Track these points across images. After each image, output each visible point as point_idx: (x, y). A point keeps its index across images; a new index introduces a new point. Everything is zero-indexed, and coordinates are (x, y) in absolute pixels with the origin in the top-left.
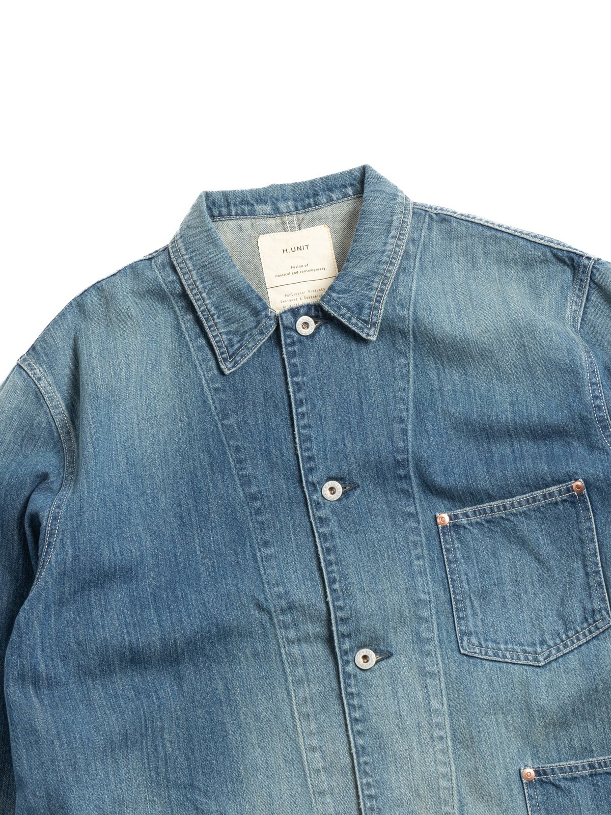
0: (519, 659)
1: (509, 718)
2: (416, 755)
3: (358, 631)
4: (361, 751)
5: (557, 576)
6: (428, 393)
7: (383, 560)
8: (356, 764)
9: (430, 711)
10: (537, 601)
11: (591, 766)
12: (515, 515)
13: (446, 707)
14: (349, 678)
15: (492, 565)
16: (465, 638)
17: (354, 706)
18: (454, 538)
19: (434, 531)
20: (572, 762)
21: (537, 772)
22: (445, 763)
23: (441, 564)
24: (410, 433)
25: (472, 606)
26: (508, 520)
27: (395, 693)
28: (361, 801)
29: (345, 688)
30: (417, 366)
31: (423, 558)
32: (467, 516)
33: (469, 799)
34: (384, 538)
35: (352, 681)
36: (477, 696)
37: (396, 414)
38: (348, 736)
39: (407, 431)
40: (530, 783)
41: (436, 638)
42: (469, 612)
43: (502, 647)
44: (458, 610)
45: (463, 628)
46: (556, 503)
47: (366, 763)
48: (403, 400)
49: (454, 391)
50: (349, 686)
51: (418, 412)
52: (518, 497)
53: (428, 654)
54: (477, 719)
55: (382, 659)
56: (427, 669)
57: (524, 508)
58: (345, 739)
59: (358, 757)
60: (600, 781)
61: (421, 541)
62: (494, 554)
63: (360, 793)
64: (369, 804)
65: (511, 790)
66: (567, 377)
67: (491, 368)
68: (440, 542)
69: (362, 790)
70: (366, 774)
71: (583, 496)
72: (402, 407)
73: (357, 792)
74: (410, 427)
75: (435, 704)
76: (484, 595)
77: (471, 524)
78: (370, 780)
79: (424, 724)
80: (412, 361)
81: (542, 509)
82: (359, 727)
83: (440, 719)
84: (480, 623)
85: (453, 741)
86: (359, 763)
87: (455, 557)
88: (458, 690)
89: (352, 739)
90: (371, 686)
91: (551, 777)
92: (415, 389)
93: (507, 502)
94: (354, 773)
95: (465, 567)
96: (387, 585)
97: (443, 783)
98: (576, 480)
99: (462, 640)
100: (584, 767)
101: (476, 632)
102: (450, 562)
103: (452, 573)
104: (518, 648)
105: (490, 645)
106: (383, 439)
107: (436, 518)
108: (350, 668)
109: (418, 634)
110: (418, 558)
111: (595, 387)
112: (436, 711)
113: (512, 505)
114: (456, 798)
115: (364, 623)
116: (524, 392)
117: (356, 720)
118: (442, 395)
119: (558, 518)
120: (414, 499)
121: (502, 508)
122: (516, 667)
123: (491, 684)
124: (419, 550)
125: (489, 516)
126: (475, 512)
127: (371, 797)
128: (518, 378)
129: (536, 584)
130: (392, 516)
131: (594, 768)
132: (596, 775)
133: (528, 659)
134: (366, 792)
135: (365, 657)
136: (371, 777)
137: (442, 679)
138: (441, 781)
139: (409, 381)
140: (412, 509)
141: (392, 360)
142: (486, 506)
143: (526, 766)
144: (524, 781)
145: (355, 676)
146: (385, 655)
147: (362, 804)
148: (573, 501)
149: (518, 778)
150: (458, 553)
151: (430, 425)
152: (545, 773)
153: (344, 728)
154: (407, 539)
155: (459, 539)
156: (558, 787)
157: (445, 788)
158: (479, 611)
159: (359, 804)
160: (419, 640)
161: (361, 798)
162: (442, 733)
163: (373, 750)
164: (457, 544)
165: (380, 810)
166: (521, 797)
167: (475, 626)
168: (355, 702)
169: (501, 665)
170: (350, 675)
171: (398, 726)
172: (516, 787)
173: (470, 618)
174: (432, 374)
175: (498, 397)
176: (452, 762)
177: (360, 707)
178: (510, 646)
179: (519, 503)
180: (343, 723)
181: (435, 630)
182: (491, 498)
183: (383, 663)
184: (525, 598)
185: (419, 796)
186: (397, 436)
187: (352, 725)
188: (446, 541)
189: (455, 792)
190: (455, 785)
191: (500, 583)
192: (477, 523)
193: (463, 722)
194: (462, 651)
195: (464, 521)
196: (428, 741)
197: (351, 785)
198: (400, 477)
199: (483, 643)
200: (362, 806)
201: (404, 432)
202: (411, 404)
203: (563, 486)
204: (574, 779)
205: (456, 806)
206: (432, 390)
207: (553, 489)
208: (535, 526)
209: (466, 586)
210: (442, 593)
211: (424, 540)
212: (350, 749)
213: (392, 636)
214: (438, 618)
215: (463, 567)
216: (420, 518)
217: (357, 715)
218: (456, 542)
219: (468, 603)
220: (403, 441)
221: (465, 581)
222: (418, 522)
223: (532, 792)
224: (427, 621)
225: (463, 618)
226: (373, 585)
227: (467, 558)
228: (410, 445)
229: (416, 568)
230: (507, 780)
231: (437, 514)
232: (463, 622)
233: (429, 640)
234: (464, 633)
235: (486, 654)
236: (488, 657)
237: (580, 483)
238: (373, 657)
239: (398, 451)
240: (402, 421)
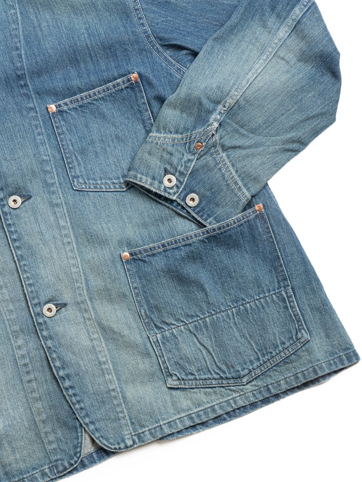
0: (110, 188)
1: (110, 225)
2: (55, 256)
3: (7, 185)
4: (21, 258)
5: (127, 134)
6: (32, 29)
7: (17, 139)
8: (18, 267)
9: (59, 228)
10: (117, 150)
11: (163, 246)
12: (97, 100)
13: (69, 224)
14: (7, 215)
15: (86, 132)
16: (75, 180)
17: (12, 232)
18: (60, 119)
19: (47, 117)
20: (151, 245)
21: (131, 254)
22: (73, 258)
23: (54, 136)
24: (23, 56)
25: (77, 159)
26: (93, 104)
27: (36, 220)
28: (25, 288)
29: (5, 221)
30: (22, 13)
31: (42, 134)
32: (67, 105)
33: (91, 277)
34: (16, 125)
35: (9, 217)
36: (87, 215)
37: (13, 45)
38: (11, 251)
39: (21, 55)
40: (127, 261)
41: (57, 182)
42: (76, 163)
43: (99, 182)
44: (68, 163)
45: (73, 174)
46: (122, 90)
47: (25, 265)
48: (16, 36)
49: (48, 26)
50: (7, 220)
51: (27, 42)
52: (97, 89)
53: (54, 193)
54: (89, 228)
55: (25, 201)
56: (54, 202)
57: (102, 95)
58: (10, 253)
59: (19, 262)
60: (169, 253)
61: (40, 124)
62: (87, 126)
63: (24, 284)
64: (30, 290)
65: (116, 267)
66: (119, 8)
67: (69, 7)
68: (52, 122)
69: (25, 281)
70: (26, 271)
71: (138, 83)
72: (16, 40)
73: (22, 283)
74: (23, 52)
75: (62, 223)
76: (83, 152)
77: (70, 109)
78: (28, 275)
79: (57, 236)
80: (18, 10)
81: (113, 95)
82: (17, 244)
83: (66, 232)
84: (83, 170)
85: (77, 244)
86: (20, 266)
87: (63, 131)
88: (75, 212)
89: (13, 252)
90: (21, 218)
91: (139, 256)
92: (23, 28)
93: (91, 92)
94: (18, 272)
95: (69, 136)
96: (21, 154)
97: (74, 270)
98: (133, 73)
99: (73, 181)
100: (159, 247)
101: (81, 175)
102: (60, 134)
103: (62, 141)
104: (109, 182)
105: (91, 182)
106: (7, 63)
107: (47, 108)
108: (6, 209)
109: (45, 181)
110: (39, 134)
111: (138, 12)
112: (63, 227)
113: (95, 94)
114: (83, 278)
115: (10, 180)
116: (93, 20)
117: (15, 240)
118: (41, 30)
119: (124, 99)
120: (32, 98)
121: (88, 97)
122: (109, 194)
123: (95, 206)
124: (39, 130)
125: (81, 103)
126: (71, 101)
127: (30, 285)
128: (87, 12)
129: (115, 141)
130: (20, 111)
131: (165, 246)
132: (167, 251)
133: (116, 188)
134: (27, 282)
135: (15, 201)
136: (29, 273)
137: (65, 207)
138: (72, 268)
139: (18, 24)
140: (31, 105)
141: (5, 12)
142: (78, 96)
143: (124, 251)
144: (124, 261)
145: (10, 213)
146: (27, 198)
147: (25, 290)
148: (132, 87)
149: (120, 259)
150: (64, 128)
151: (36, 50)
152: (136, 254)
153: (8, 246)
154: (31, 124)
155: (63, 120)
156: (144, 261)
157: (75, 273)
158: (81, 162)
159: (24, 290)
160: (47, 185)
161: (24, 286)
162: (69, 240)
163: (28, 257)
164: (62, 123)
165: (37, 292)
166: (123, 271)
167: (81, 172)
168: (12, 229)
169: (100, 193)
170: (6, 213)
171: (41, 239)
172: (119, 265)
173: (77, 167)
174: (33, 17)
175: (76, 26)
176: (78, 256)
177: (16, 232)
178: (103, 181)
179: (99, 92)
180: (7, 243)
181: (56, 177)
182: (81, 91)
183: (27, 203)
184: (109, 150)
185: (60, 279)
186: (16, 59)
187: (12, 243)
188: (55, 122)
189: (82, 274)
190: (81, 270)
191: (92, 143)
192: (74, 108)
193: (81, 231)
194: (74, 188)
195: (65, 108)
196: (61, 246)
197: (17, 280)
198: (22, 86)
199: (87, 182)
200: (26, 291)
201: (20, 56)
202: (22, 38)
203: (125, 78)
204: (154, 255)
205: (83, 282)
206: (34, 28)
207: (119, 80)
208: (110, 106)
209: (71, 148)
210: (57, 154)
211: (41, 123)
212: (14, 258)
213: (29, 185)
214: (57, 170)
215: (68, 137)
216: (38, 110)
217: (15, 237)
218: (62, 122)
219: (74, 158)
220: (20, 62)
221: (70, 145)
222: (36, 112)
223: (129, 266)
224: (50, 173)
225: (72, 168)
226: (12, 156)
227: (70, 131)
228: (25, 64)
229: (38, 141)
230: (113, 261)
231: (48, 106)
232: (72, 170)
233: (53, 184)
234: (74, 177)
235: (90, 188)
236: (91, 190)
237: (135, 75)
238: (19, 200)
239: (17, 69)
240: (17, 49)
